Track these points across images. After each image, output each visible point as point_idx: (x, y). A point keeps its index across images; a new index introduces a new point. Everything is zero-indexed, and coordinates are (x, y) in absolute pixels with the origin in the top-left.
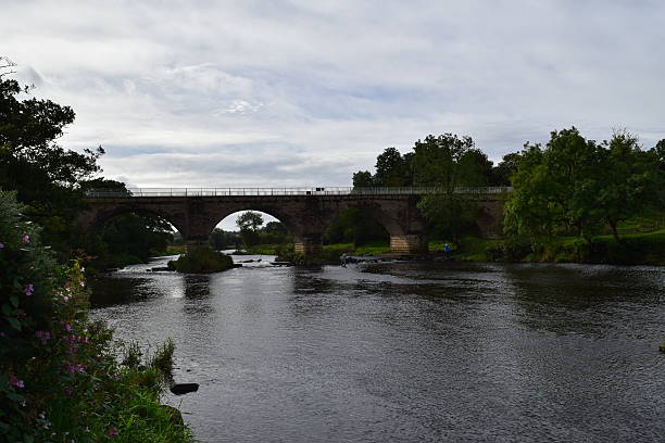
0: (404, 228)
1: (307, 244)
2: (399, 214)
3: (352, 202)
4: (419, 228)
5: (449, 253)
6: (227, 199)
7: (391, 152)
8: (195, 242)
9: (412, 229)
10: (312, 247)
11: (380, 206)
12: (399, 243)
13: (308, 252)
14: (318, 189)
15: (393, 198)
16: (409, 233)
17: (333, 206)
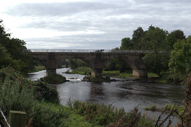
0: (137, 67)
1: (96, 73)
2: (136, 61)
3: (116, 56)
4: (144, 67)
5: (156, 78)
6: (64, 54)
7: (140, 29)
8: (51, 71)
9: (141, 68)
10: (98, 74)
11: (127, 58)
12: (136, 74)
13: (96, 76)
14: (101, 50)
15: (133, 54)
16: (140, 69)
17: (108, 57)
